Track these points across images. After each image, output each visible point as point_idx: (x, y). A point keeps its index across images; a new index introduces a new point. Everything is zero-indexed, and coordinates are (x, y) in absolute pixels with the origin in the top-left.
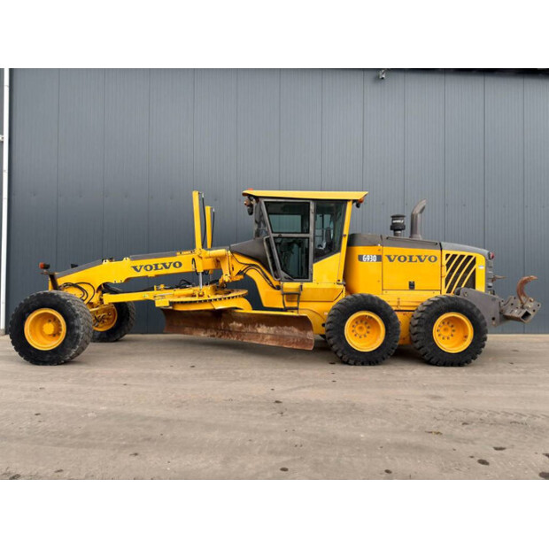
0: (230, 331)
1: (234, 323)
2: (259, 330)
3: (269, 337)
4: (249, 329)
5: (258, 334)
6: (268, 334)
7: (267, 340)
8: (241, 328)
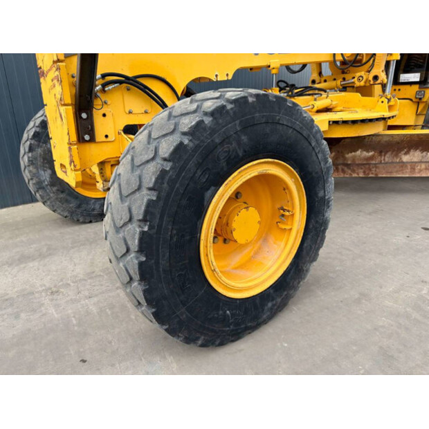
0: (348, 165)
1: (359, 152)
2: (405, 158)
3: (423, 166)
4: (388, 158)
5: (403, 165)
6: (421, 162)
7: (420, 171)
8: (372, 158)
